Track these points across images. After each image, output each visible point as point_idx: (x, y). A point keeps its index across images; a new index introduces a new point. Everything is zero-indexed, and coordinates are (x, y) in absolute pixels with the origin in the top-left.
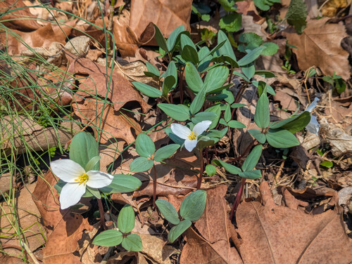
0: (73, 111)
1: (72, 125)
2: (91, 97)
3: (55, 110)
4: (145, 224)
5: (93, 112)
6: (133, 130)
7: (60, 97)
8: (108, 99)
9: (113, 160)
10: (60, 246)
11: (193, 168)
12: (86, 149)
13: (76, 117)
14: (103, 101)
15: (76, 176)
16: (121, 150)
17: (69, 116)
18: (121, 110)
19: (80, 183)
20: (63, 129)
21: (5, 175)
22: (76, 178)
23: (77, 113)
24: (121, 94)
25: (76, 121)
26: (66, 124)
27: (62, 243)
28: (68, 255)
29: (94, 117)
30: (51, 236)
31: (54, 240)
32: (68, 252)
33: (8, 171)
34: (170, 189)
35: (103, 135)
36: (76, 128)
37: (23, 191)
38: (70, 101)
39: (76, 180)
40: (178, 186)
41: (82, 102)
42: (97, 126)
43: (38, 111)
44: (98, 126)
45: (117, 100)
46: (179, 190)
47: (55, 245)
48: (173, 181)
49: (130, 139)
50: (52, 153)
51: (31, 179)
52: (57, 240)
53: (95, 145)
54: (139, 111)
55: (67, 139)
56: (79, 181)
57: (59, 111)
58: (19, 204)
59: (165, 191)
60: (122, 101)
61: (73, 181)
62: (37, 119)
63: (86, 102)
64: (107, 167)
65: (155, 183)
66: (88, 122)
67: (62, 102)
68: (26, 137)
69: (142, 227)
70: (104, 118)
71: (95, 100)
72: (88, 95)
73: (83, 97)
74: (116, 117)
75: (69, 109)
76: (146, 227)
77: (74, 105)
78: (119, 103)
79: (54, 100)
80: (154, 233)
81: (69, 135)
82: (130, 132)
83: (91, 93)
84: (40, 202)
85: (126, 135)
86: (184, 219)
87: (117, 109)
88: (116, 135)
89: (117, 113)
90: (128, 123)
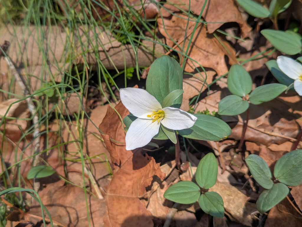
0: (157, 26)
1: (154, 45)
2: (180, 12)
3: (137, 23)
4: (226, 170)
5: (180, 32)
6: (227, 58)
7: (144, 9)
8: (202, 18)
9: (198, 93)
10: (127, 186)
11: (294, 110)
12: (168, 77)
13: (160, 36)
14: (195, 19)
15: (149, 111)
16: (210, 82)
17: (152, 32)
18: (216, 32)
19: (154, 121)
20: (144, 48)
21: (75, 94)
22: (150, 114)
23: (162, 31)
24: (217, 11)
25: (160, 41)
26: (147, 43)
27: (129, 183)
28: (133, 199)
29: (182, 39)
30: (118, 173)
31: (120, 178)
32: (134, 196)
33: (79, 91)
34: (263, 136)
35: (189, 61)
36: (159, 50)
37: (94, 112)
38: (155, 15)
39: (149, 116)
40: (273, 134)
41: (170, 18)
42: (183, 50)
43: (117, 24)
44: (185, 50)
45: (213, 19)
46: (274, 138)
47: (121, 183)
48: (268, 126)
49: (222, 69)
50: (128, 75)
51: (105, 98)
52: (124, 179)
53: (179, 73)
54: (234, 31)
55: (147, 60)
56: (153, 118)
57: (141, 26)
58: (88, 127)
59: (256, 137)
60: (218, 21)
61: (144, 116)
62: (116, 33)
63: (174, 18)
64: (190, 100)
65: (245, 126)
66: (174, 45)
67: (145, 16)
68: (101, 53)
69: (222, 173)
70: (193, 41)
71: (186, 17)
72: (177, 10)
73: (171, 12)
74: (209, 41)
75: (154, 24)
76: (227, 174)
77: (160, 20)
78: (214, 23)
79: (137, 12)
80: (235, 182)
81: (150, 56)
82: (222, 61)
83: (181, 8)
84: (107, 137)
85: (217, 64)
86: (278, 182)
87: (211, 31)
88: (206, 64)
89: (210, 36)
90: (222, 49)
